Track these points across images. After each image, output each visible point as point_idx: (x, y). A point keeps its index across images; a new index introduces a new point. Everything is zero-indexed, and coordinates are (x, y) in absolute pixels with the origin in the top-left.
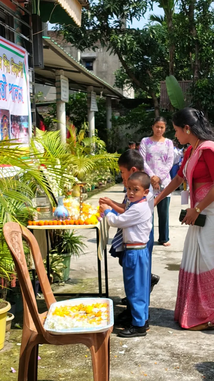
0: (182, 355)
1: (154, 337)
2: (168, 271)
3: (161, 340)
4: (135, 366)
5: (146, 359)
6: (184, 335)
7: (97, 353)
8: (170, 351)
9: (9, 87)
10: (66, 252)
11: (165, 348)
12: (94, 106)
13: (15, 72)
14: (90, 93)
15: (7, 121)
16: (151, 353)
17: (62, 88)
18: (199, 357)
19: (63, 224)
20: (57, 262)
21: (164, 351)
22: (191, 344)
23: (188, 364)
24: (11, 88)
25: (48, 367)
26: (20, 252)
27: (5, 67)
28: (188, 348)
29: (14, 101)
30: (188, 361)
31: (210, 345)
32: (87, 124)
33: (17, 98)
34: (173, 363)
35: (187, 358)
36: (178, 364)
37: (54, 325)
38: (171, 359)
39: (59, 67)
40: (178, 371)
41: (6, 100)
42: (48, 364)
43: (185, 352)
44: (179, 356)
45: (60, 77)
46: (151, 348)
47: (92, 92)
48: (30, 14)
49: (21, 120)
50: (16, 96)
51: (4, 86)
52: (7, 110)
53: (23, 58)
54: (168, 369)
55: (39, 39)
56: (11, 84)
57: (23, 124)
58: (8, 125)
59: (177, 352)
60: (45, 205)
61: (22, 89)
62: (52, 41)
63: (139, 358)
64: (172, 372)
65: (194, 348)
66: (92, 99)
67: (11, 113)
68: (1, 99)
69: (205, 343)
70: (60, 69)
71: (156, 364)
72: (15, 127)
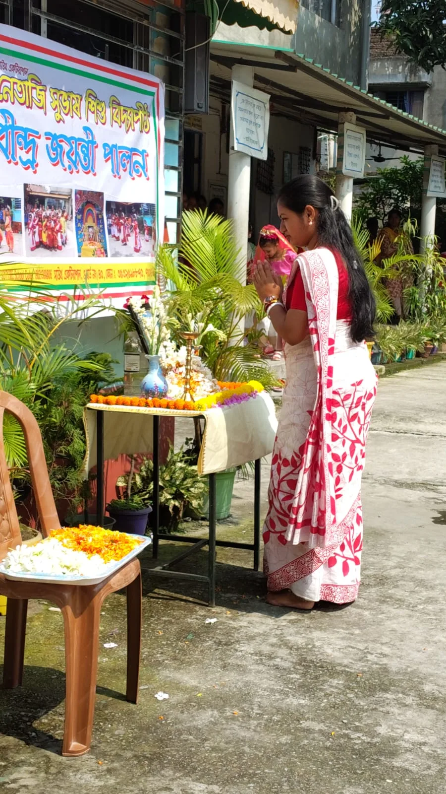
0: (318, 665)
2: (433, 523)
4: (219, 670)
5: (250, 663)
6: (352, 634)
8: (301, 655)
9: (103, 150)
11: (297, 649)
12: (436, 186)
13: (124, 122)
14: (430, 159)
15: (96, 212)
17: (346, 149)
18: (345, 671)
21: (290, 654)
22: (351, 649)
24: (111, 152)
27: (89, 112)
28: (339, 655)
29: (116, 175)
31: (385, 656)
32: (414, 224)
34: (291, 674)
35: (323, 671)
36: (298, 676)
39: (347, 106)
40: (288, 687)
41: (95, 175)
43: (328, 661)
44: (311, 665)
46: (273, 645)
47: (433, 157)
48: (182, 11)
49: (143, 212)
50: (124, 165)
51: (87, 149)
52: (96, 193)
53: (152, 97)
54: (273, 682)
55: (198, 59)
56: (110, 145)
57: (145, 219)
58: (99, 221)
59: (314, 657)
60: (138, 369)
61: (145, 154)
62: (300, 57)
63: (237, 658)
64: (275, 688)
65: (352, 656)
66: (432, 172)
67: (106, 198)
68: (78, 172)
69: (379, 651)
70: (348, 110)
71: (259, 672)
72: (122, 224)
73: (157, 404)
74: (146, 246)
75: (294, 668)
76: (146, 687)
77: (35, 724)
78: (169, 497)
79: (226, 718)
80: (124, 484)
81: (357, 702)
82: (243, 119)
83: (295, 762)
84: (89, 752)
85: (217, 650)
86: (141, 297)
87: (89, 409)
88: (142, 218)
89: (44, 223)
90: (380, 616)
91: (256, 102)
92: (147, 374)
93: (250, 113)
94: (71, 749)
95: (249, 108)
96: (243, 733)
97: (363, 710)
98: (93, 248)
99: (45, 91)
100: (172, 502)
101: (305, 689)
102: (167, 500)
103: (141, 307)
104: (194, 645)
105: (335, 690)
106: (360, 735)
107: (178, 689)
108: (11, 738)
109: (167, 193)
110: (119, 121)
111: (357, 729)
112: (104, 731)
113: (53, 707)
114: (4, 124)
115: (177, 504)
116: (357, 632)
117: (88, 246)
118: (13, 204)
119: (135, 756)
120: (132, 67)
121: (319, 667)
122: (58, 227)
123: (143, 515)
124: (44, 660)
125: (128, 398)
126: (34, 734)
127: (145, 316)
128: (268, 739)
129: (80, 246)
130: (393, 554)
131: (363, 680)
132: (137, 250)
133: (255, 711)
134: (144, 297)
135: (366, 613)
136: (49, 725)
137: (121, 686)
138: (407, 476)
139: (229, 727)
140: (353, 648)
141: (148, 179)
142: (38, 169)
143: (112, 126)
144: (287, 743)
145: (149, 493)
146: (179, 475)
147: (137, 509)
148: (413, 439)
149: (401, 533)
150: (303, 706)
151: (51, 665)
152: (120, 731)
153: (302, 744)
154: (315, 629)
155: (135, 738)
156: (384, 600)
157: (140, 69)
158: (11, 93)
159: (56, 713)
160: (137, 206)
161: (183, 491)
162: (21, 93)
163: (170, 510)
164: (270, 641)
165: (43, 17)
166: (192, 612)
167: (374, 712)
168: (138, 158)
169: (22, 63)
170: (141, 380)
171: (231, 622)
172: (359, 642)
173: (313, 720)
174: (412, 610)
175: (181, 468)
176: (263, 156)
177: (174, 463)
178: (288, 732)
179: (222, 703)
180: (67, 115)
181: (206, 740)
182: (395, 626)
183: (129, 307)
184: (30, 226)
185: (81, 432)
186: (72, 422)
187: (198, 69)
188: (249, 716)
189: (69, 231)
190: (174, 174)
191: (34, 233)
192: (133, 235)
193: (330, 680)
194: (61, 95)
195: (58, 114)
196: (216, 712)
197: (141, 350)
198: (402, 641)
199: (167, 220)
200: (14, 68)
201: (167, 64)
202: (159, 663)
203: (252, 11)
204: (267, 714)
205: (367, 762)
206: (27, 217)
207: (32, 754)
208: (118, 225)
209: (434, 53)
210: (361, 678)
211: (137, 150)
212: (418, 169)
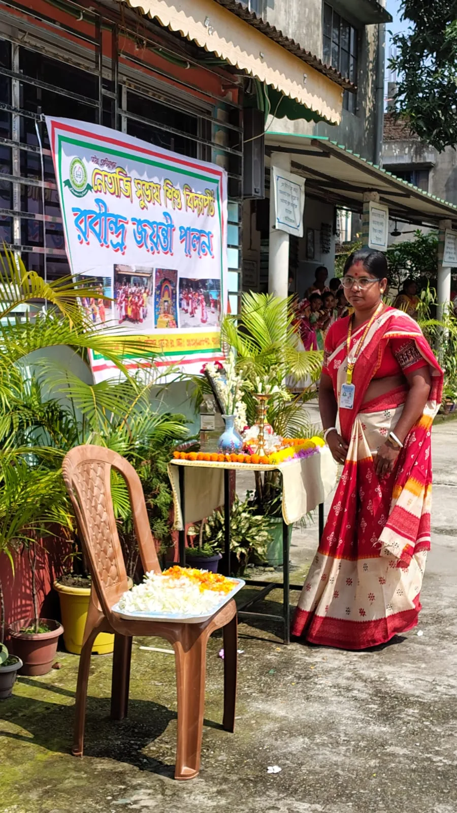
4: (303, 701)
5: (329, 694)
6: (419, 668)
8: (376, 687)
9: (179, 233)
11: (372, 682)
12: (450, 258)
13: (196, 207)
14: (444, 233)
15: (171, 288)
17: (371, 226)
18: (418, 701)
19: (226, 460)
20: (257, 528)
21: (366, 686)
22: (420, 682)
24: (185, 235)
26: (102, 492)
27: (168, 200)
28: (411, 687)
29: (188, 255)
31: (453, 687)
32: (432, 292)
33: (195, 250)
34: (370, 704)
35: (398, 701)
36: (376, 707)
39: (370, 187)
40: (369, 717)
41: (172, 255)
42: (170, 681)
43: (401, 692)
44: (386, 696)
45: (368, 206)
46: (348, 679)
47: (447, 231)
48: (240, 107)
50: (194, 246)
51: (167, 232)
52: (172, 270)
53: (216, 184)
54: (353, 712)
55: (255, 150)
56: (185, 228)
57: (210, 293)
58: (173, 296)
59: (388, 689)
60: (214, 428)
61: (210, 235)
62: (334, 144)
63: (318, 691)
64: (357, 717)
65: (422, 688)
66: (446, 244)
68: (158, 253)
69: (446, 683)
70: (371, 190)
71: (339, 702)
72: (190, 298)
73: (234, 459)
74: (212, 316)
75: (371, 698)
76: (240, 717)
77: (145, 751)
78: (236, 544)
79: (317, 744)
80: (195, 534)
81: (434, 729)
82: (283, 200)
83: (386, 783)
84: (198, 776)
85: (298, 683)
86: (214, 362)
87: (172, 464)
88: (208, 293)
89: (130, 299)
90: (442, 651)
91: (293, 185)
92: (223, 432)
93: (289, 195)
94: (182, 773)
95: (288, 190)
96: (335, 758)
97: (439, 736)
98: (167, 320)
99: (130, 182)
100: (240, 549)
101: (385, 717)
102: (235, 547)
103: (217, 372)
104: (276, 679)
105: (412, 719)
106: (441, 758)
107: (268, 719)
108: (125, 764)
109: (230, 269)
110: (192, 206)
111: (437, 753)
112: (208, 757)
113: (158, 736)
114: (98, 212)
115: (244, 551)
116: (423, 666)
117: (163, 319)
118: (105, 282)
119: (240, 779)
120: (196, 158)
121: (394, 697)
122: (140, 302)
123: (214, 562)
124: (143, 694)
125: (208, 454)
126: (145, 760)
127: (219, 379)
128: (358, 762)
129: (156, 318)
130: (444, 594)
131: (436, 709)
132: (204, 321)
133: (343, 738)
134: (217, 363)
135: (429, 648)
136: (158, 752)
137: (218, 716)
138: (445, 524)
139: (321, 752)
140: (421, 680)
141: (213, 257)
142: (126, 251)
143: (186, 211)
144: (376, 766)
145: (217, 541)
146: (244, 524)
147: (208, 556)
148: (447, 489)
149: (449, 576)
150: (385, 733)
151: (150, 699)
152: (223, 757)
153: (390, 767)
154: (385, 663)
155: (237, 763)
156: (443, 636)
157: (204, 159)
158: (103, 184)
159: (162, 741)
160: (203, 282)
161: (249, 539)
162: (111, 184)
163: (238, 556)
164: (345, 675)
165: (123, 115)
166: (270, 649)
167: (451, 737)
168: (204, 239)
169: (112, 158)
170: (218, 438)
171: (307, 658)
172: (427, 675)
173: (396, 745)
175: (246, 518)
176: (300, 233)
177: (239, 514)
178: (376, 756)
179: (311, 731)
180: (149, 202)
181: (302, 764)
183: (205, 372)
184: (119, 301)
185: (166, 485)
186: (158, 478)
187: (255, 158)
188: (337, 743)
189: (149, 305)
190: (235, 253)
191: (121, 307)
192: (200, 308)
193: (406, 710)
194: (144, 185)
195: (142, 202)
196: (307, 740)
197: (216, 410)
199: (230, 293)
200: (104, 162)
201: (227, 154)
202: (249, 696)
203: (304, 106)
204: (354, 741)
205: (452, 782)
206: (116, 293)
207: (147, 778)
208: (187, 299)
209: (446, 134)
210: (434, 707)
211: (204, 232)
212: (431, 242)
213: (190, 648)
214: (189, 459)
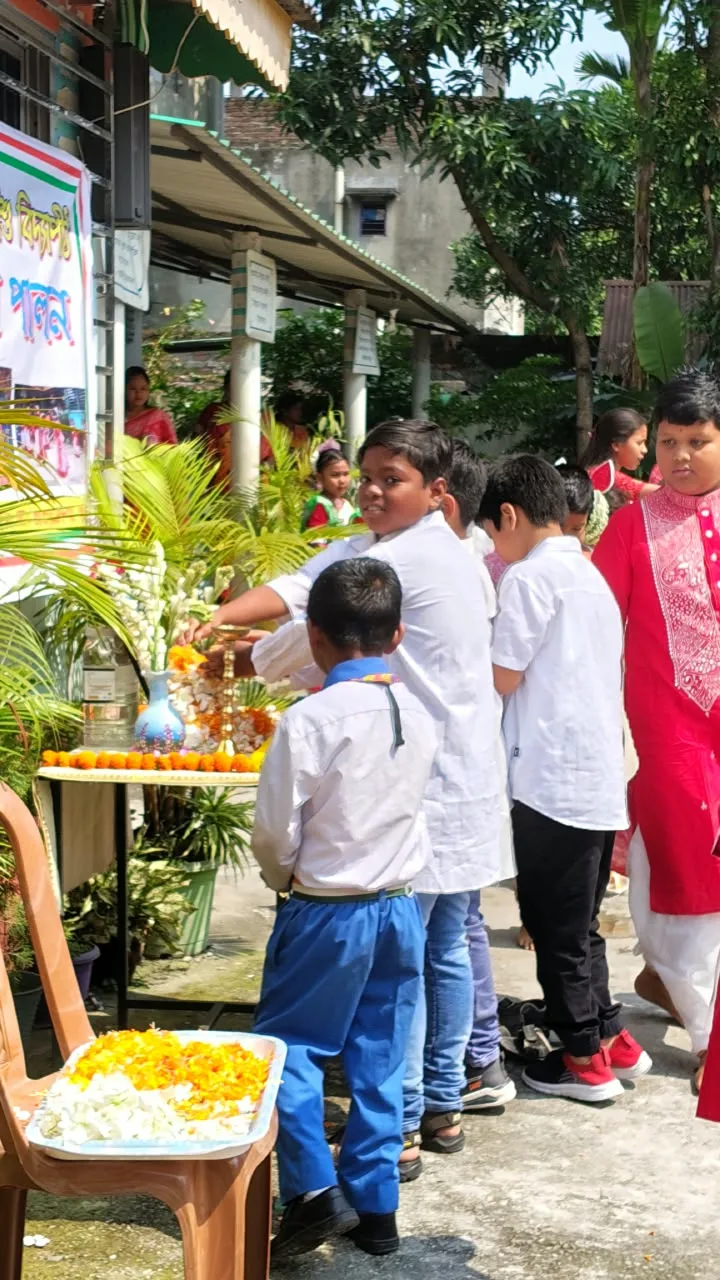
0: (541, 1241)
1: (458, 1169)
3: (479, 1180)
4: (371, 1271)
6: (560, 1169)
7: (205, 1228)
8: (500, 1224)
9: (9, 290)
10: (200, 856)
11: (486, 1211)
12: (365, 357)
13: (37, 239)
14: (355, 313)
16: (434, 1225)
17: (251, 295)
18: (597, 1249)
19: (159, 766)
20: (161, 888)
21: (480, 1223)
22: (577, 1201)
23: (555, 1271)
24: (21, 294)
25: (73, 1259)
28: (566, 1216)
29: (29, 337)
30: (557, 1261)
31: (644, 1208)
32: (337, 418)
33: (40, 328)
34: (506, 1266)
35: (557, 1252)
36: (520, 1270)
37: (60, 1125)
38: (502, 1251)
39: (245, 223)
42: (76, 1249)
43: (553, 1230)
44: (529, 1242)
45: (245, 258)
46: (437, 1207)
47: (360, 309)
48: (107, 42)
49: (68, 404)
50: (39, 321)
52: (3, 369)
53: (71, 194)
55: (134, 131)
56: (20, 282)
57: (71, 416)
59: (525, 1225)
60: (112, 698)
61: (66, 298)
62: (211, 136)
65: (588, 1216)
66: (359, 334)
67: (17, 379)
69: (628, 1200)
70: (248, 229)
74: (75, 466)
87: (41, 778)
88: (67, 415)
110: (29, 237)
116: (566, 1163)
121: (545, 1244)
123: (84, 963)
131: (638, 1264)
132: (63, 474)
140: (577, 1197)
141: (72, 344)
143: (21, 245)
146: (138, 882)
154: (493, 1163)
160: (58, 393)
161: (148, 912)
164: (427, 1199)
168: (56, 306)
172: (581, 1184)
174: (631, 1110)
175: (139, 870)
176: (143, 303)
182: (620, 1144)
187: (134, 148)
192: (54, 447)
193: (581, 1270)
197: (118, 659)
198: (652, 1175)
199: (99, 417)
209: (346, 137)
210: (632, 1260)
211: (55, 292)
212: (312, 330)
213: (209, 1214)
214: (79, 765)
